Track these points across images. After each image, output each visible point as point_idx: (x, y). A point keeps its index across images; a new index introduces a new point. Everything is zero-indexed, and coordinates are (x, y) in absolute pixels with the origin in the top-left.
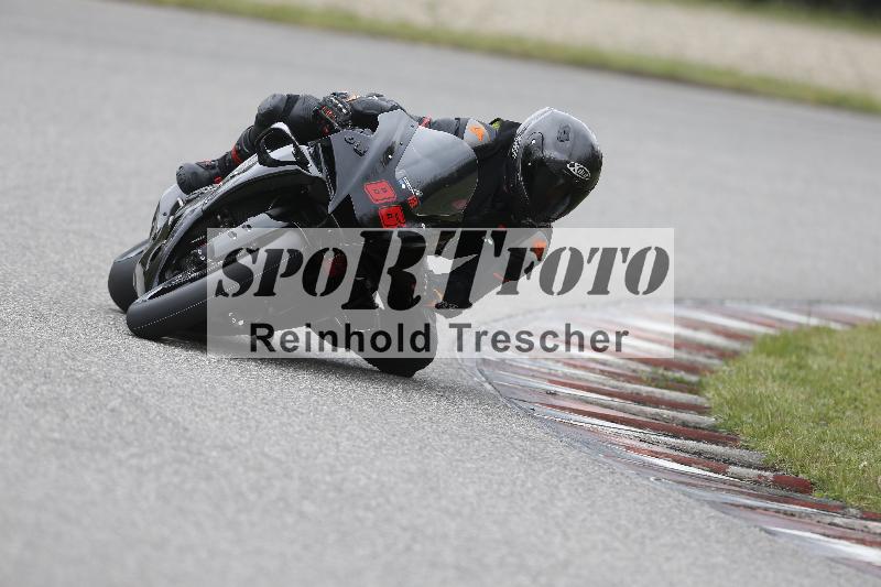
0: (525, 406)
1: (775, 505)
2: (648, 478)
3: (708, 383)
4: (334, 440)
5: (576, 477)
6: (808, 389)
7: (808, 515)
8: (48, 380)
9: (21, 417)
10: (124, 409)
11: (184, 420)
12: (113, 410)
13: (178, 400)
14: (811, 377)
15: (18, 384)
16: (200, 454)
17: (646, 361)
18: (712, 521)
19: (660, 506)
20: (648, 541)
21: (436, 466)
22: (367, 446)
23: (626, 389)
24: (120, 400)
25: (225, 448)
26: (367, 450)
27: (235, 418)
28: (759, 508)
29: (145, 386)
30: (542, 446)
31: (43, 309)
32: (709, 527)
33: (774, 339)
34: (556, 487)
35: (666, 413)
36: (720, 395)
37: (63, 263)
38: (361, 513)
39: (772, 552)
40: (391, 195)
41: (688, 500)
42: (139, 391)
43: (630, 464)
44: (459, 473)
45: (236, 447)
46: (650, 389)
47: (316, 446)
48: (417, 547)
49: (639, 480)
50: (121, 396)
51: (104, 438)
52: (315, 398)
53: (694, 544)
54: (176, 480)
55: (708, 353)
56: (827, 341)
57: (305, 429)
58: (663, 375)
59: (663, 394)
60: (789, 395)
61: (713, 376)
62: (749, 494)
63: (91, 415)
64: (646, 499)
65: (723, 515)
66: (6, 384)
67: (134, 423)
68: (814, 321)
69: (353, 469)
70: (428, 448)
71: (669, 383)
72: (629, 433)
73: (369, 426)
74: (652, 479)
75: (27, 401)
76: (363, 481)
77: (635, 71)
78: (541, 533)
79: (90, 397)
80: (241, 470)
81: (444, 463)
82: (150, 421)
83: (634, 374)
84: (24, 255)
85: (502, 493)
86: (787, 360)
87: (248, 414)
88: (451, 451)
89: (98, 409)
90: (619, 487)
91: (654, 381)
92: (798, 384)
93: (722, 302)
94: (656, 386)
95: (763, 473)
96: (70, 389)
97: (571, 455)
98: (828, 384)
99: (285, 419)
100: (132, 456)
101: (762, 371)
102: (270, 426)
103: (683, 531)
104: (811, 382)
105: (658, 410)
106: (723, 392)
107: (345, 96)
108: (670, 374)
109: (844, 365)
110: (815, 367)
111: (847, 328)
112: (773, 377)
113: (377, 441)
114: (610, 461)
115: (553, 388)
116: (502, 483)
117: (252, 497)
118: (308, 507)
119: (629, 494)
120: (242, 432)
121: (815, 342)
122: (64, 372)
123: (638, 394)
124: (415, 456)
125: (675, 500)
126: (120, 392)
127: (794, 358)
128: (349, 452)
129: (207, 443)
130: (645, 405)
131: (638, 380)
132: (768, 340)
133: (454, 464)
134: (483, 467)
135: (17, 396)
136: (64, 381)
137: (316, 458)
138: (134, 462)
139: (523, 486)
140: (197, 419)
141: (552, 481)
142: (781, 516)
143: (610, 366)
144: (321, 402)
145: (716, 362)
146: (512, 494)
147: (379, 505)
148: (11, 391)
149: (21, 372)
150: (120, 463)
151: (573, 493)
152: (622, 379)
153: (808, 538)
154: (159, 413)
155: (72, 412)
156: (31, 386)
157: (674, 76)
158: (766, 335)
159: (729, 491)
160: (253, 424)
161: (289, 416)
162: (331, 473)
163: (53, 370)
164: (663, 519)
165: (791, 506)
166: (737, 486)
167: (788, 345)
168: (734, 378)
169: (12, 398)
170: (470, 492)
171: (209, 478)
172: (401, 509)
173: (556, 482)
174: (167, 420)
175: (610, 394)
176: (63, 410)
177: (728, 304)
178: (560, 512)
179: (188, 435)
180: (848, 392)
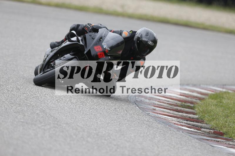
0: (147, 112)
1: (214, 139)
2: (180, 132)
3: (196, 107)
4: (96, 122)
5: (161, 131)
6: (223, 108)
7: (223, 142)
8: (20, 106)
9: (13, 116)
10: (40, 113)
11: (56, 116)
12: (37, 114)
13: (55, 111)
14: (223, 105)
15: (12, 107)
16: (60, 125)
17: (179, 101)
18: (197, 143)
19: (183, 139)
20: (180, 149)
21: (123, 129)
22: (105, 123)
23: (174, 108)
24: (39, 111)
25: (67, 124)
26: (105, 124)
27: (70, 116)
28: (210, 140)
29: (46, 107)
30: (152, 123)
31: (19, 87)
32: (196, 145)
33: (214, 95)
34: (155, 134)
35: (185, 114)
36: (199, 110)
37: (24, 75)
38: (103, 141)
39: (213, 151)
40: (101, 50)
41: (191, 138)
42: (44, 109)
43: (175, 128)
44: (130, 130)
45: (70, 124)
46: (180, 108)
47: (91, 123)
48: (118, 150)
49: (178, 132)
50: (39, 110)
51: (35, 121)
52: (91, 110)
53: (192, 149)
54: (54, 132)
55: (196, 99)
56: (228, 96)
57: (88, 119)
58: (184, 104)
59: (184, 109)
60: (217, 110)
61: (197, 105)
62: (207, 136)
63: (32, 115)
64: (179, 137)
65: (200, 142)
66: (9, 107)
67: (43, 117)
68: (224, 90)
69: (101, 129)
70: (121, 124)
71: (186, 107)
72: (175, 120)
73: (105, 118)
74: (181, 132)
75: (14, 111)
76: (104, 133)
77: (177, 24)
78: (151, 146)
79: (31, 110)
80: (71, 130)
81: (125, 128)
82: (47, 117)
83: (176, 104)
84: (14, 72)
85: (141, 136)
86: (217, 100)
87: (73, 115)
88: (127, 125)
89: (33, 113)
90: (172, 134)
91: (182, 106)
92: (220, 107)
93: (200, 85)
94: (182, 107)
95: (211, 130)
96: (26, 108)
97: (159, 126)
98: (228, 107)
99: (83, 116)
100: (42, 126)
101: (210, 103)
102: (79, 118)
103: (189, 146)
104: (223, 106)
105: (183, 114)
106: (200, 109)
107: (91, 24)
108: (186, 104)
109: (232, 102)
110: (225, 102)
111: (233, 92)
112: (213, 105)
113: (108, 122)
114: (170, 127)
115: (155, 108)
116: (141, 133)
117: (74, 137)
118: (89, 139)
119: (175, 136)
120: (72, 119)
121: (225, 96)
122: (24, 103)
123: (177, 109)
124: (118, 126)
125: (187, 137)
126: (39, 109)
127: (219, 100)
128: (100, 125)
129: (62, 122)
130: (179, 112)
131: (177, 106)
132: (212, 95)
133: (128, 128)
134: (136, 129)
135: (12, 110)
136: (24, 106)
137: (91, 126)
138: (43, 127)
139: (146, 134)
140: (60, 116)
141: (154, 133)
142: (216, 142)
143: (170, 102)
144: (93, 112)
145: (198, 101)
146: (144, 136)
147: (108, 139)
148: (10, 109)
149: (13, 104)
150: (39, 127)
151: (160, 136)
152: (173, 105)
153: (222, 148)
154: (50, 115)
155: (26, 114)
156: (15, 107)
157: (187, 25)
158: (211, 94)
159: (201, 135)
160: (75, 117)
161: (84, 115)
162: (95, 130)
163: (21, 103)
164: (184, 143)
165: (218, 139)
166: (204, 134)
167: (217, 96)
168: (203, 105)
169: (10, 111)
170: (132, 136)
171: (63, 132)
172: (114, 140)
173: (155, 133)
174: (52, 116)
175: (170, 110)
176: (24, 114)
177: (201, 85)
178: (156, 141)
179: (57, 120)
180: (233, 109)
